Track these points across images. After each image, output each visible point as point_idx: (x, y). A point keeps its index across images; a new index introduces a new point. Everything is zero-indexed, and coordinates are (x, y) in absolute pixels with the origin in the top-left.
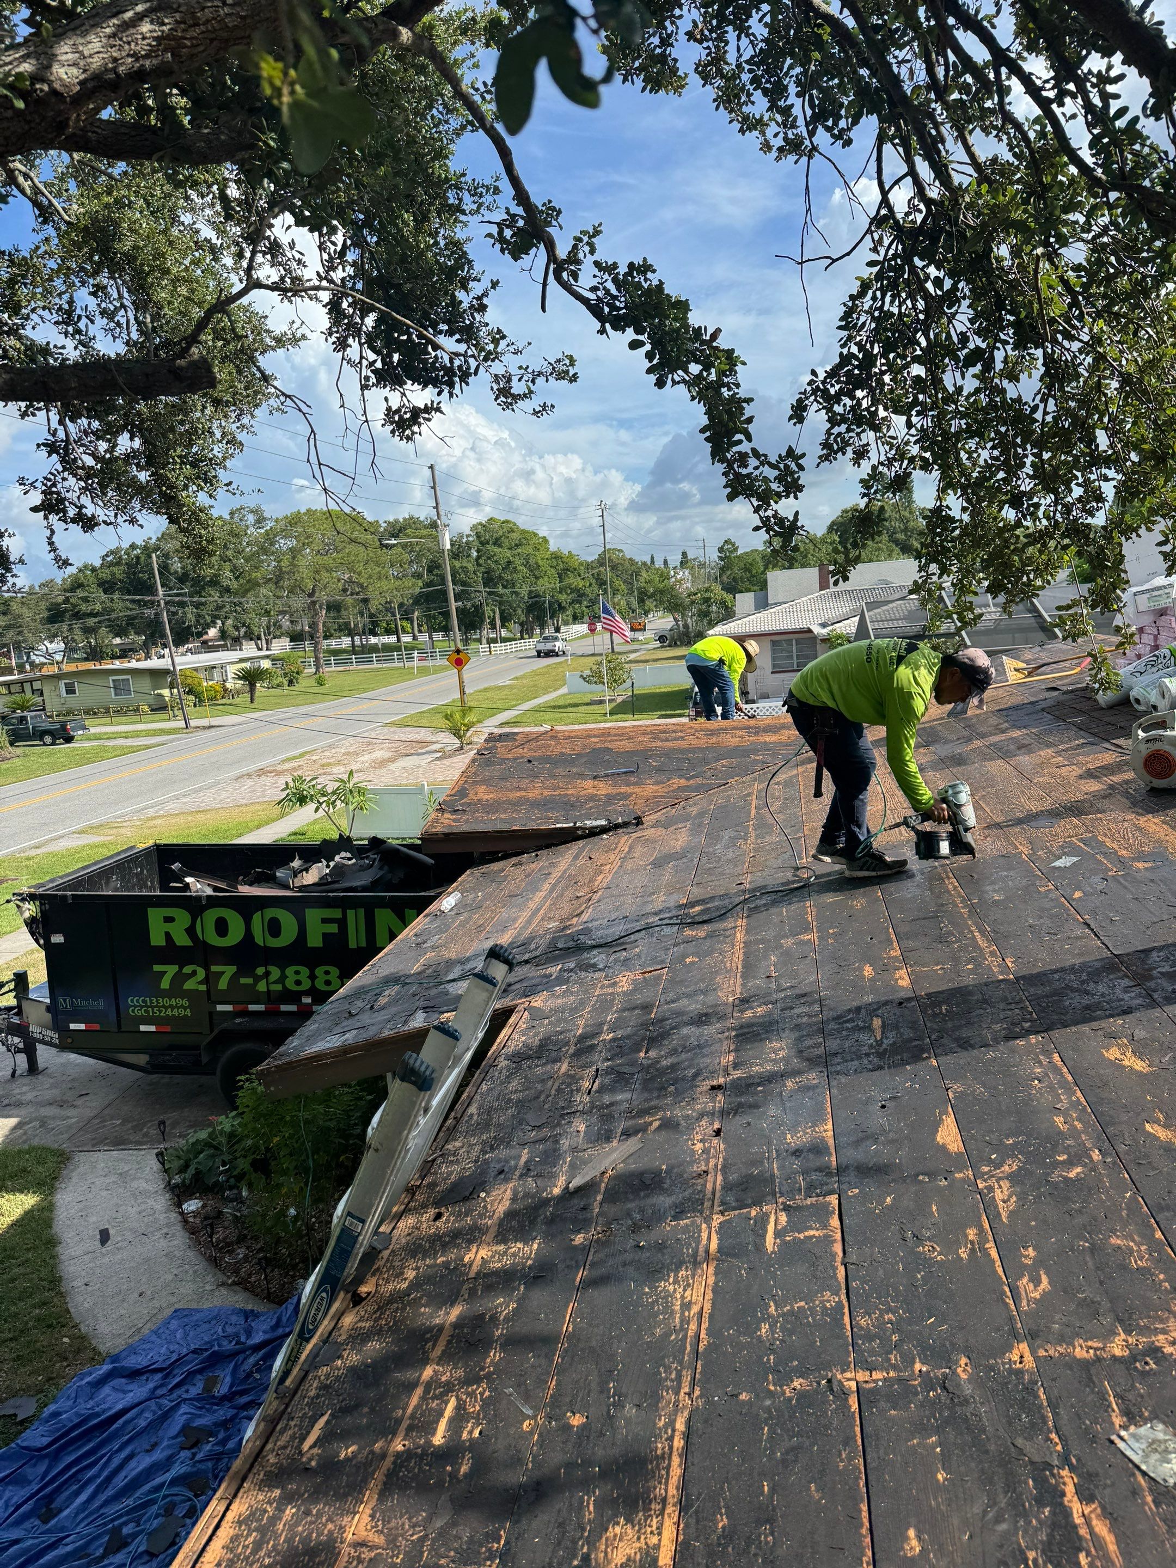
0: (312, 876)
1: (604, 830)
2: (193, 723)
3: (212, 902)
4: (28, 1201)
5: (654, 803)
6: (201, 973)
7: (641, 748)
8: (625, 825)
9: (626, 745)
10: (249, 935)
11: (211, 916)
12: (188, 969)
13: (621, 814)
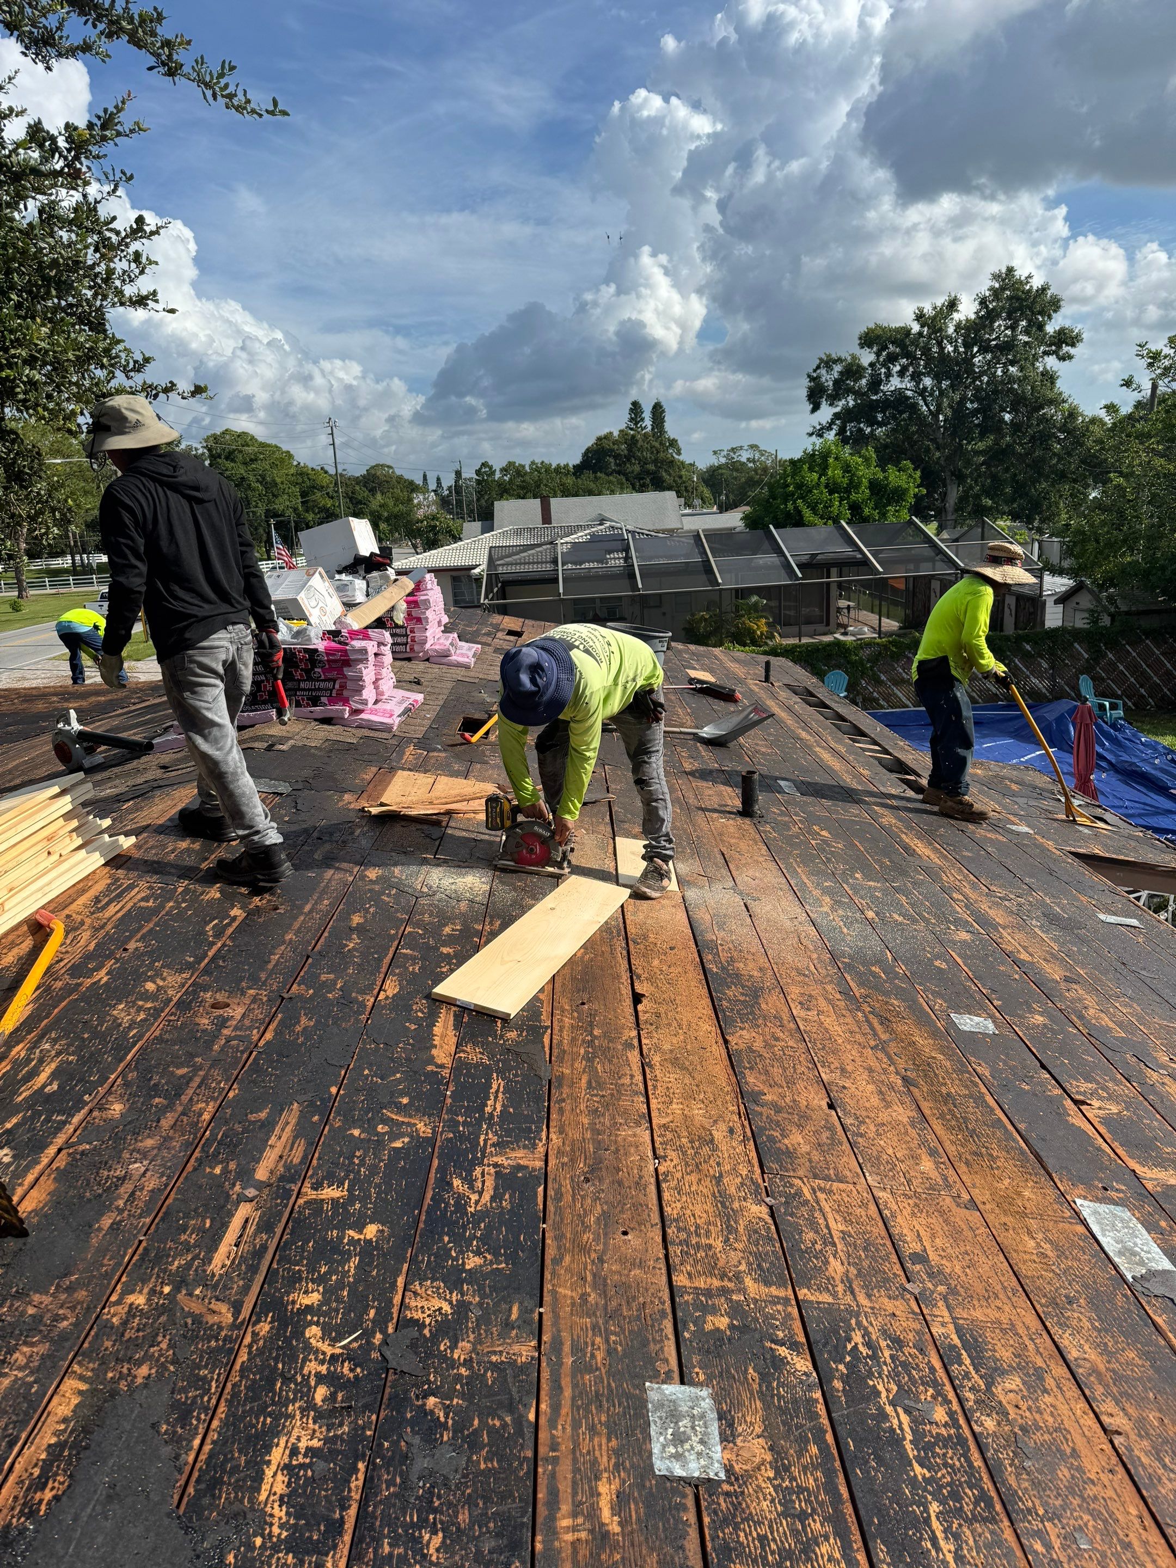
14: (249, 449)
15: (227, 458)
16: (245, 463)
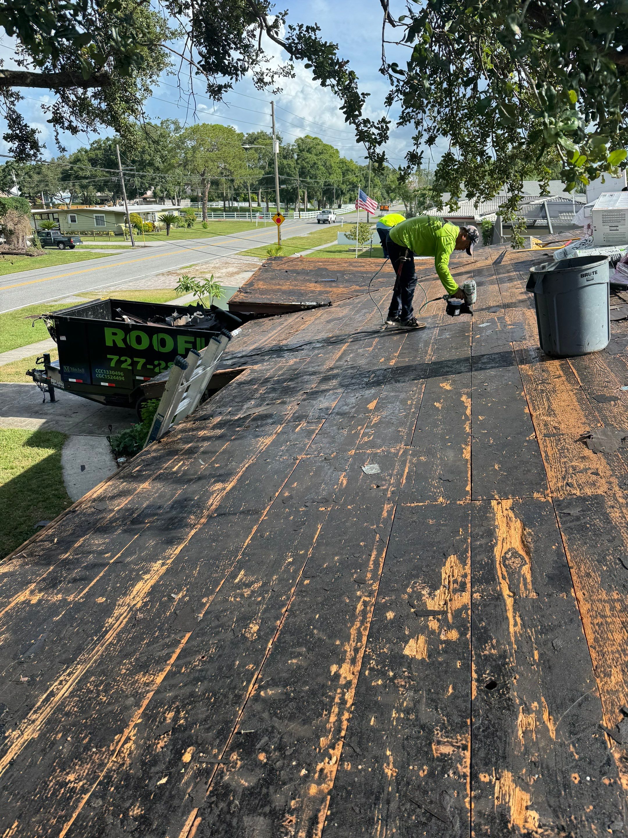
0: (183, 321)
1: (314, 307)
2: (136, 244)
3: (135, 327)
4: (50, 452)
5: (341, 297)
6: (129, 361)
7: (342, 269)
8: (324, 305)
9: (335, 268)
10: (151, 345)
11: (134, 334)
12: (123, 358)
13: (324, 300)
14: (319, 147)
15: (308, 151)
16: (316, 155)
